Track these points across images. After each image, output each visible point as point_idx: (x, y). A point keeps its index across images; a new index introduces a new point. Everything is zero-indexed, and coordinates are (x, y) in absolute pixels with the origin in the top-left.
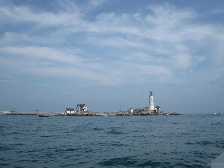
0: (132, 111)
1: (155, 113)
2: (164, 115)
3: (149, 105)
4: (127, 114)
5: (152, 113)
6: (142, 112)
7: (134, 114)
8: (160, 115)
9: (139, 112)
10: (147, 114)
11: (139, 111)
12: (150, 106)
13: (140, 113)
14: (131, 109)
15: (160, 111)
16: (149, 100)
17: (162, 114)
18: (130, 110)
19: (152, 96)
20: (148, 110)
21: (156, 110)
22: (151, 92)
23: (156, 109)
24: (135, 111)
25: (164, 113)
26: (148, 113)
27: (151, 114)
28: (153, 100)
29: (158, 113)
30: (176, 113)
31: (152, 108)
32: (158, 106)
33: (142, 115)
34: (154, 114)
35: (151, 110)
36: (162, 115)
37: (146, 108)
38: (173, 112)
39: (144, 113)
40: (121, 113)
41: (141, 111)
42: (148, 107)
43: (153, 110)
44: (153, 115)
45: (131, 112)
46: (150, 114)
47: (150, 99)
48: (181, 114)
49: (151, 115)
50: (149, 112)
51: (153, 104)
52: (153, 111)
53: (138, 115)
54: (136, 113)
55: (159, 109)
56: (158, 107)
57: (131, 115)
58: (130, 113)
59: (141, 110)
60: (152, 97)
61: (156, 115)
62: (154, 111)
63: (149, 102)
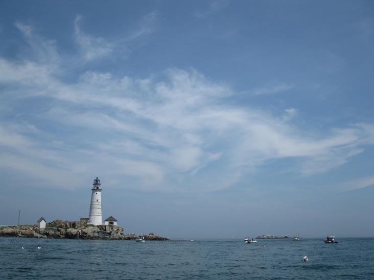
0: (43, 225)
1: (104, 233)
2: (125, 239)
3: (91, 213)
4: (28, 232)
5: (96, 234)
6: (69, 230)
7: (47, 234)
8: (116, 239)
9: (62, 230)
10: (83, 236)
11: (61, 227)
12: (92, 217)
13: (64, 232)
14: (41, 219)
15: (115, 230)
16: (91, 202)
17: (121, 236)
18: (39, 222)
19: (99, 193)
20: (87, 226)
21: (105, 226)
22: (97, 182)
23: (107, 223)
24: (52, 226)
25: (126, 233)
26: (86, 234)
27: (92, 236)
28: (100, 201)
29: (110, 234)
30: (154, 236)
31: (98, 220)
32: (111, 217)
33: (69, 236)
34: (101, 235)
35: (93, 226)
36: (120, 239)
37: (81, 219)
38: (147, 234)
39: (73, 231)
40: (10, 230)
41: (66, 226)
42: (88, 219)
43: (98, 226)
44: (98, 238)
45: (41, 227)
46: (89, 236)
47: (92, 198)
48: (166, 239)
49: (92, 238)
50: (89, 230)
51: (100, 211)
52: (97, 229)
53: (57, 237)
54: (52, 232)
55: (115, 224)
56: (111, 220)
57: (39, 235)
58: (36, 230)
59: (68, 224)
60: (98, 195)
61: (104, 238)
62: (102, 228)
63: (91, 207)
